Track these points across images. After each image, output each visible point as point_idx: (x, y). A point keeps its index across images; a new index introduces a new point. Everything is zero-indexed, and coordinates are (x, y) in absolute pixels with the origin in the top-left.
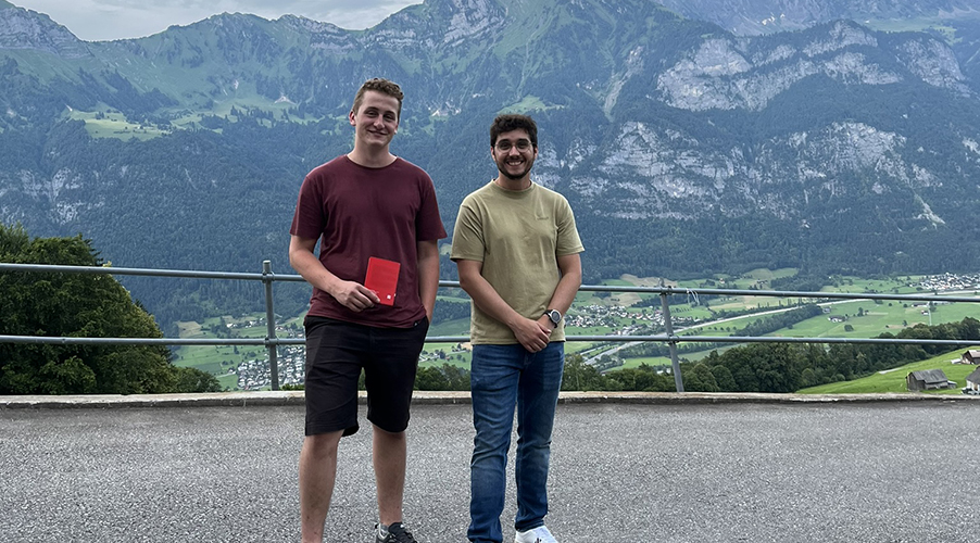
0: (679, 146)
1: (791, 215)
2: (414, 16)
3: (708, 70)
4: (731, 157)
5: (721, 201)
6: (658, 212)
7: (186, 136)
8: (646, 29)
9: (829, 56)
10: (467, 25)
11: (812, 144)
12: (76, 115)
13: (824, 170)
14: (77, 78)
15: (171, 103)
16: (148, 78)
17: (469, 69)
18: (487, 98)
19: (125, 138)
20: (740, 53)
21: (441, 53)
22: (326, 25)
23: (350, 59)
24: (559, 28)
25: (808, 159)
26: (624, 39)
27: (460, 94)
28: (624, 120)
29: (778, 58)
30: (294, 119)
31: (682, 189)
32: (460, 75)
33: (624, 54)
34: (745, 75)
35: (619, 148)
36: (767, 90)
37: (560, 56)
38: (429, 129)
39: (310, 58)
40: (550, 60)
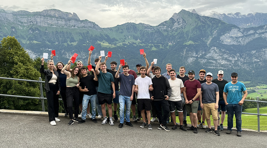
0: (224, 53)
1: (250, 69)
2: (166, 23)
3: (233, 36)
4: (236, 56)
5: (233, 65)
6: (218, 67)
7: (119, 47)
8: (218, 26)
9: (263, 33)
10: (178, 25)
11: (257, 53)
12: (99, 42)
13: (259, 60)
14: (100, 35)
15: (117, 40)
16: (113, 35)
17: (177, 34)
18: (181, 41)
19: (108, 47)
20: (241, 32)
21: (172, 31)
22: (148, 25)
23: (152, 32)
24: (198, 26)
25: (255, 57)
26: (213, 28)
27: (175, 40)
28: (212, 47)
29: (250, 33)
30: (140, 44)
31: (224, 62)
32: (175, 36)
33: (213, 32)
34: (241, 37)
35: (210, 53)
36: (247, 41)
37: (198, 32)
38: (168, 47)
39: (144, 32)
40: (196, 33)
